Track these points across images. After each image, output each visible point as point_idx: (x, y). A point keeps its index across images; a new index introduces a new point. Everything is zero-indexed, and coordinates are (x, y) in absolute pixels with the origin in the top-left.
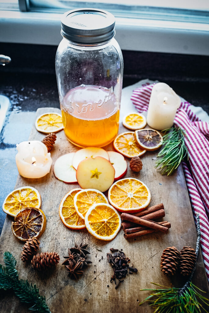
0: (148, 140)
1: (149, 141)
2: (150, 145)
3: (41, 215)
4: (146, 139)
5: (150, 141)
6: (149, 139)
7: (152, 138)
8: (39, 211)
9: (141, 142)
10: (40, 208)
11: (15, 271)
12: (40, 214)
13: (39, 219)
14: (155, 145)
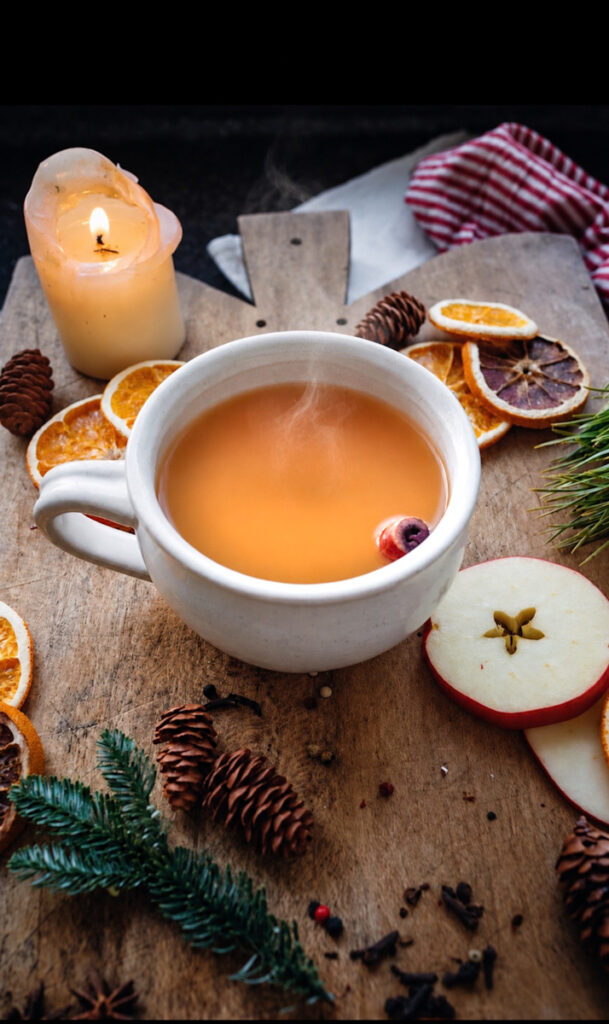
0: (520, 380)
1: (525, 384)
2: (530, 400)
3: (16, 746)
4: (515, 374)
5: (531, 384)
6: (530, 374)
7: (539, 371)
8: (11, 727)
9: (492, 386)
10: (26, 706)
11: (154, 815)
12: (11, 738)
13: (7, 763)
14: (554, 402)
